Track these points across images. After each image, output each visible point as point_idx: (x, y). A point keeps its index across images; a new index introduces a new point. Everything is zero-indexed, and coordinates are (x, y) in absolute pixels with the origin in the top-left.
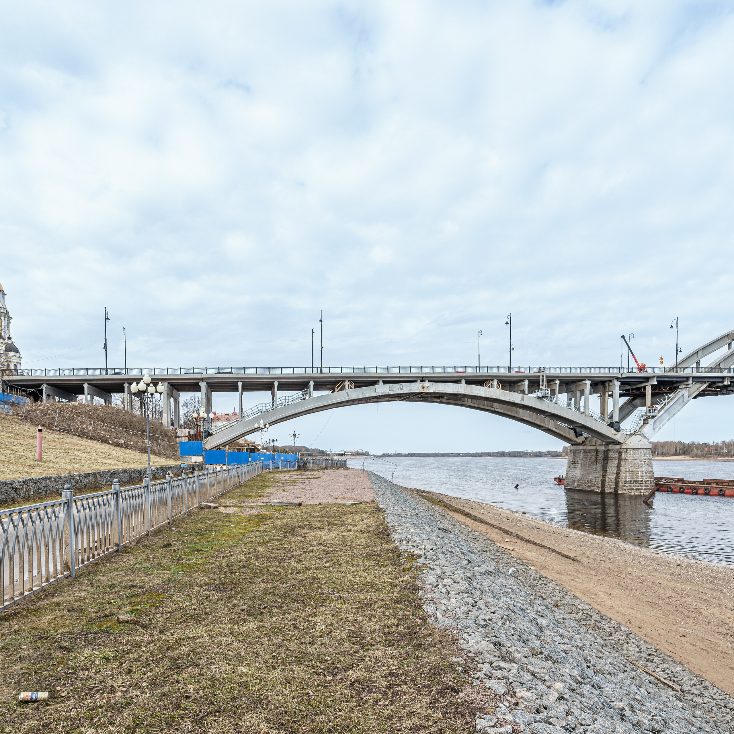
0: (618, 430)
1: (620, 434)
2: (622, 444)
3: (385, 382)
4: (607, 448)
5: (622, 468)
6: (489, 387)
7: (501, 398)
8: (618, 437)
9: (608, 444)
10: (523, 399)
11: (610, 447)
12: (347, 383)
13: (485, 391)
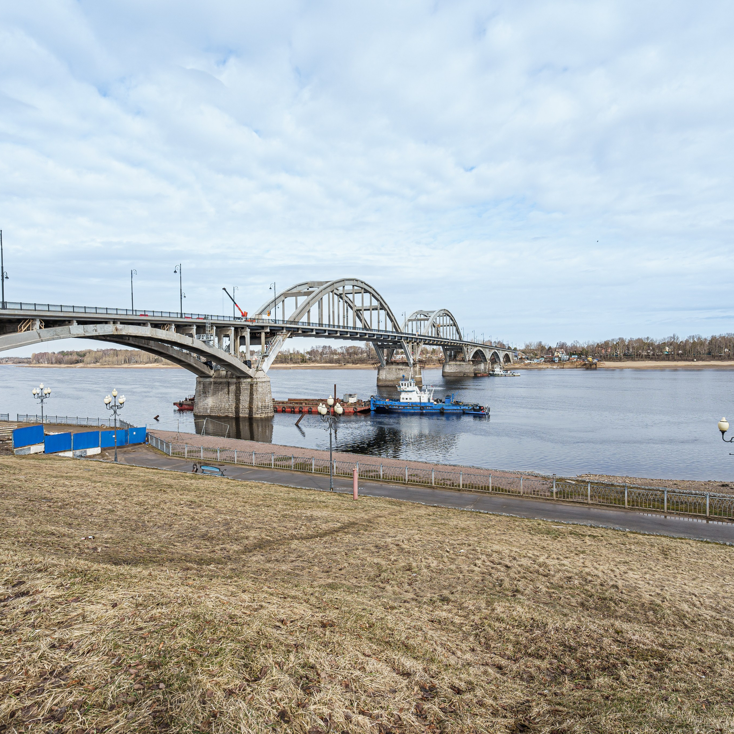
0: (250, 367)
1: (251, 370)
2: (251, 377)
3: (80, 323)
4: (239, 381)
5: (255, 397)
6: (167, 330)
7: (179, 342)
8: (250, 372)
9: (239, 378)
10: (193, 343)
11: (242, 380)
12: (38, 323)
13: (167, 335)
